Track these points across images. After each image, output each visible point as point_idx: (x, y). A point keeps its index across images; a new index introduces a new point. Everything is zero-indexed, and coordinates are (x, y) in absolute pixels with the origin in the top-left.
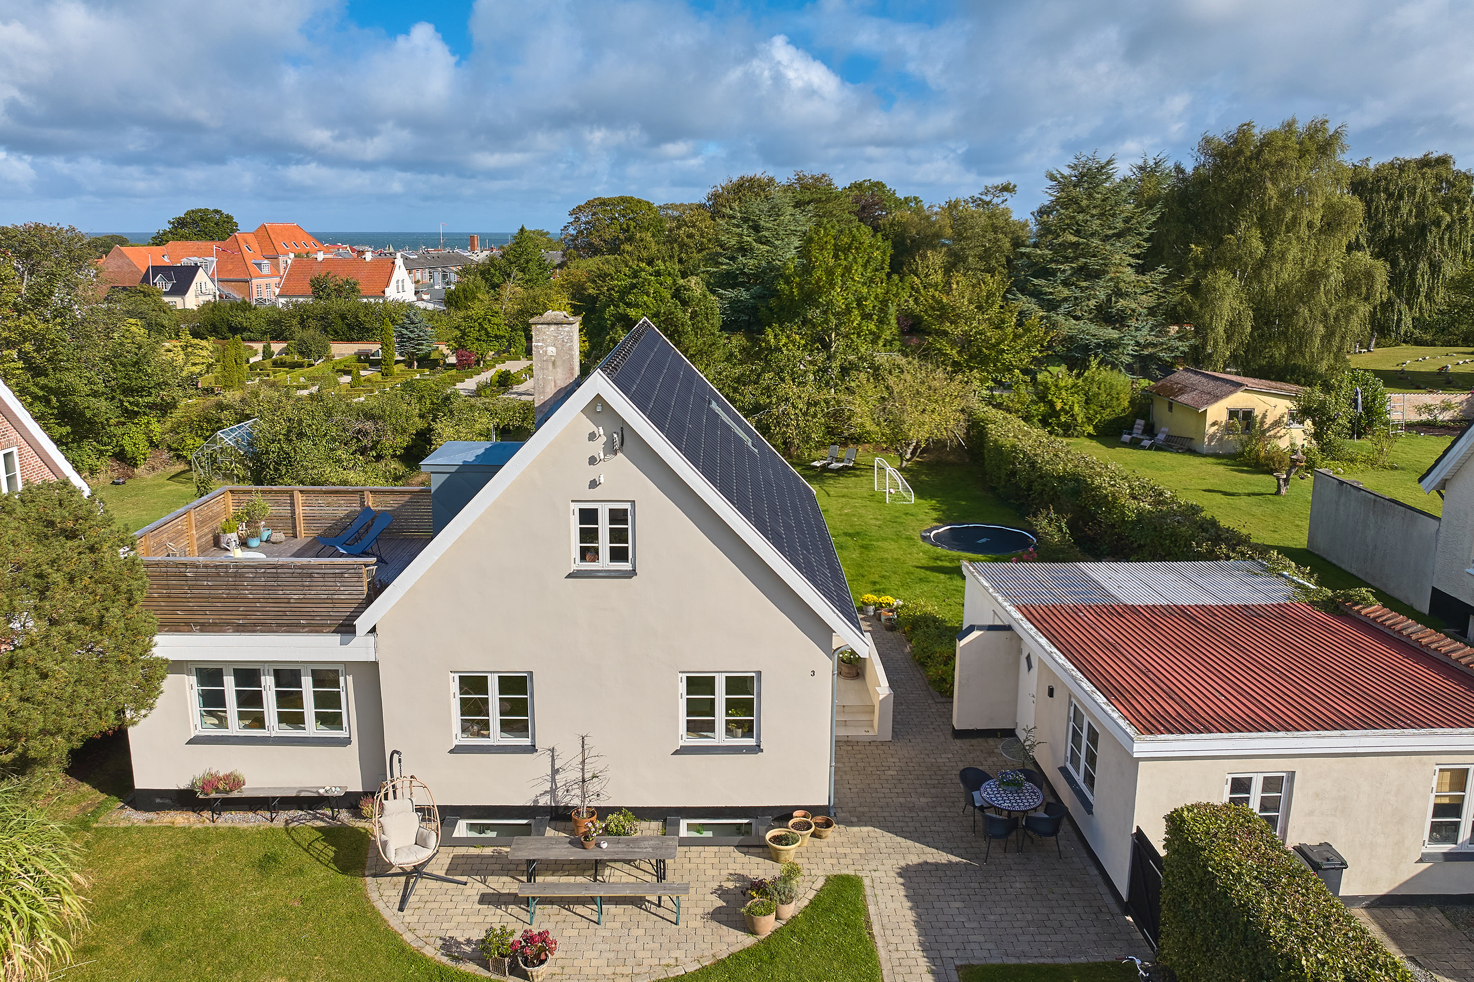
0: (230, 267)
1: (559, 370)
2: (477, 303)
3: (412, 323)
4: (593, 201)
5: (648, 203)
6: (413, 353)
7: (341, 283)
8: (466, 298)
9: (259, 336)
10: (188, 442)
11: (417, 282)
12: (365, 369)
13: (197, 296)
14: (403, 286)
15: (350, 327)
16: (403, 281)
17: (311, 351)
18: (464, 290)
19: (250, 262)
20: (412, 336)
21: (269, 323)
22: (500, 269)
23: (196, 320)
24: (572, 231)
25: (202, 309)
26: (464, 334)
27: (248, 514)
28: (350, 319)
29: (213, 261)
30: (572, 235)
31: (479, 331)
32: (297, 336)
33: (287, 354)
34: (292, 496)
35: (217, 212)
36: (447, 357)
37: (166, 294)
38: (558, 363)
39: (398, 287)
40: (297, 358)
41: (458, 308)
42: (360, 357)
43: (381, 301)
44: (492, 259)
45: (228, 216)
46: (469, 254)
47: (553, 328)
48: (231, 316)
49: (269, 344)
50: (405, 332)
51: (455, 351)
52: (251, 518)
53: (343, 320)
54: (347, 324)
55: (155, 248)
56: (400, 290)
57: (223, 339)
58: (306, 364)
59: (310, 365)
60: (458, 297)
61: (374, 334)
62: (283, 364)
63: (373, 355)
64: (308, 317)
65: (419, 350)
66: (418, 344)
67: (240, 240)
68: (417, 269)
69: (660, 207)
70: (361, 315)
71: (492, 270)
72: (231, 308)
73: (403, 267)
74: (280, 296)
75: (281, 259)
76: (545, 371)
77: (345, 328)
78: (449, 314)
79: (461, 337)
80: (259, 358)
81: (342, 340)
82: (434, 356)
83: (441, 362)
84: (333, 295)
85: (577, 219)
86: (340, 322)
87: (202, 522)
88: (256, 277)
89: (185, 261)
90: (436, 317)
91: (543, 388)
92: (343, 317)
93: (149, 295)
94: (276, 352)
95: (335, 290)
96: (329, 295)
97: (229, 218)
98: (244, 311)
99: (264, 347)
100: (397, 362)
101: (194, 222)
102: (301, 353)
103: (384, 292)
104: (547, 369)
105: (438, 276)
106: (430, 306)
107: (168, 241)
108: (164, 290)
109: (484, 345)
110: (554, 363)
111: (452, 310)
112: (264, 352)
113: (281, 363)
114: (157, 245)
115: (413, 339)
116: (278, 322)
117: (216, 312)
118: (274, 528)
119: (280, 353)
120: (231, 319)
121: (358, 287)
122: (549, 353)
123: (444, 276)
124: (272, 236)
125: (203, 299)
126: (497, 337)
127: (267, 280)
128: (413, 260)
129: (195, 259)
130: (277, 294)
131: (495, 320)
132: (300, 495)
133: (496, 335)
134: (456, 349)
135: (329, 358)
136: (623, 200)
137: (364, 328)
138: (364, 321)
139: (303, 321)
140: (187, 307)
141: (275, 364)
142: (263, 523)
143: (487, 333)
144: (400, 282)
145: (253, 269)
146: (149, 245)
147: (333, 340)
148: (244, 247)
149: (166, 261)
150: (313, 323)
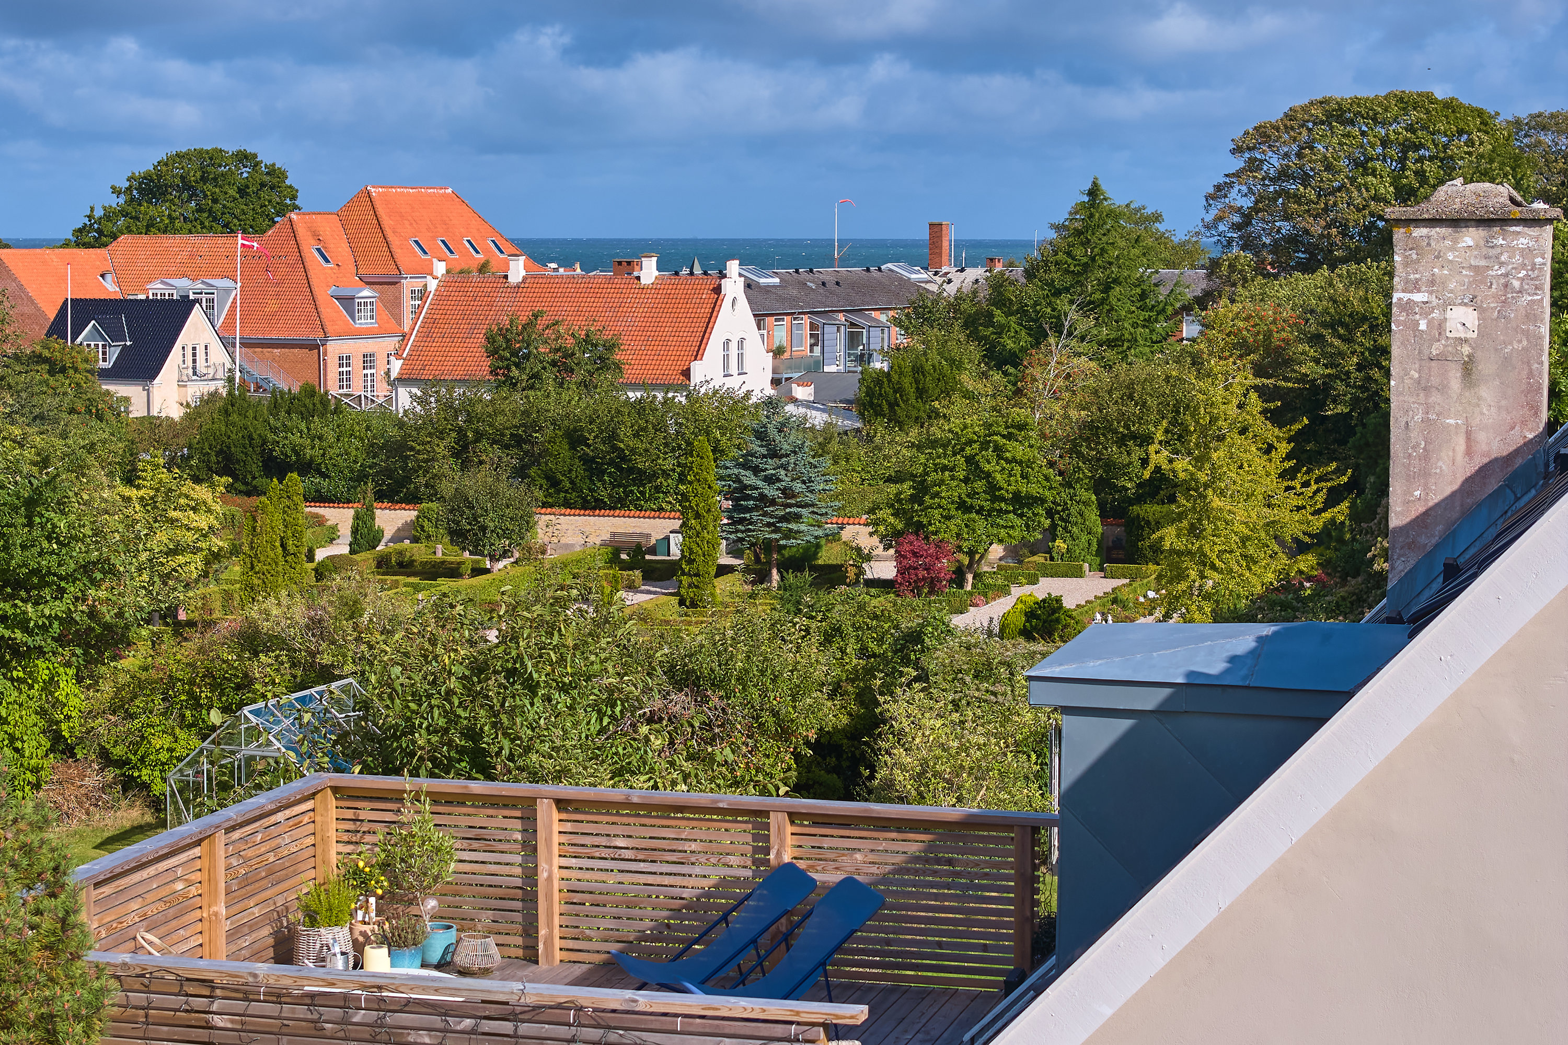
0: (273, 306)
1: (1487, 393)
2: (959, 404)
3: (774, 454)
4: (1305, 109)
5: (1480, 113)
6: (768, 546)
7: (570, 343)
8: (921, 393)
9: (342, 487)
10: (157, 743)
11: (778, 352)
12: (631, 587)
13: (181, 384)
14: (740, 357)
15: (593, 467)
16: (741, 341)
17: (483, 529)
18: (918, 370)
19: (324, 292)
20: (771, 492)
21: (372, 450)
22: (1022, 311)
23: (182, 441)
24: (1240, 199)
25: (193, 415)
26: (922, 489)
27: (385, 866)
28: (596, 446)
29: (228, 291)
30: (1239, 210)
31: (966, 480)
32: (446, 488)
33: (415, 540)
34: (529, 820)
35: (244, 157)
36: (868, 558)
37: (106, 374)
38: (1486, 366)
39: (726, 358)
40: (442, 551)
41: (897, 422)
42: (616, 552)
43: (681, 399)
44: (998, 285)
45: (272, 171)
46: (924, 276)
47: (1470, 237)
48: (274, 430)
49: (370, 510)
50: (749, 478)
51: (891, 539)
52: (395, 882)
53: (573, 447)
54: (587, 461)
55: (82, 252)
56: (734, 369)
57: (248, 494)
58: (467, 569)
59: (479, 571)
60: (899, 390)
61: (658, 489)
62: (405, 567)
63: (653, 550)
64: (479, 436)
65: (789, 534)
66: (785, 519)
67: (301, 231)
68: (779, 316)
69: (1518, 123)
70: (624, 432)
71: (999, 316)
72: (275, 406)
73: (743, 302)
74: (403, 380)
75: (409, 284)
76: (1435, 398)
77: (579, 469)
78: (870, 439)
79: (913, 499)
80: (341, 548)
81: (567, 504)
82: (828, 555)
83: (851, 573)
84: (549, 377)
85: (1253, 165)
86: (564, 451)
87: (246, 882)
88: (340, 336)
89: (156, 289)
90: (834, 446)
91: (1426, 456)
92: (575, 439)
93: (63, 370)
94: (388, 535)
95: (554, 363)
96: (535, 376)
97: (276, 174)
98: (307, 415)
99: (357, 517)
100: (723, 570)
101: (186, 185)
102: (458, 536)
103: (687, 373)
104: (1443, 389)
105: (836, 339)
106: (818, 418)
107: (115, 237)
108: (102, 365)
109: (981, 524)
110: (1468, 368)
111: (880, 430)
112: (355, 531)
113: (401, 564)
114: (87, 245)
115: (773, 502)
116: (398, 449)
117: (235, 417)
118: (465, 924)
119: (396, 539)
120: (271, 437)
121: (618, 356)
122: (1454, 329)
123: (853, 339)
124: (387, 222)
125: (196, 390)
126: (1021, 502)
127: (368, 346)
128: (767, 289)
129: (183, 283)
130: (394, 374)
131: (1017, 450)
132: (556, 815)
133: (1017, 496)
134: (897, 534)
135: (532, 554)
136: (1405, 102)
137: (631, 470)
138: (633, 451)
139: (465, 448)
140: (154, 413)
141: (384, 565)
142: (432, 903)
143: (993, 488)
144: (733, 346)
145: (333, 311)
146: (66, 245)
147: (545, 505)
148: (311, 254)
149: (110, 289)
150: (491, 453)
